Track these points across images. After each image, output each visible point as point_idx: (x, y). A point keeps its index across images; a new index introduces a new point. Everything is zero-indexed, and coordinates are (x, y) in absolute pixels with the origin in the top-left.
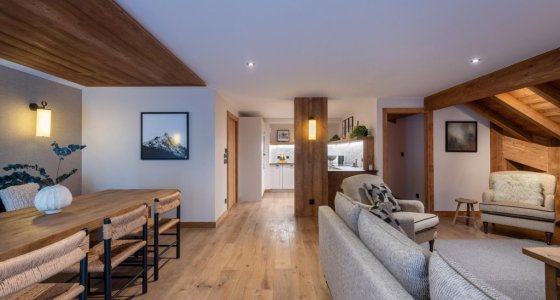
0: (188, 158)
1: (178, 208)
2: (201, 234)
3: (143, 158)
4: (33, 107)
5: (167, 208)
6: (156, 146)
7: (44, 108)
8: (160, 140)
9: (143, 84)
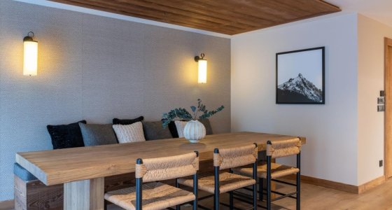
0: (323, 103)
1: (298, 156)
2: (336, 196)
3: (278, 102)
4: (197, 59)
5: (281, 152)
6: (290, 89)
7: (202, 59)
8: (294, 82)
9: (273, 23)
